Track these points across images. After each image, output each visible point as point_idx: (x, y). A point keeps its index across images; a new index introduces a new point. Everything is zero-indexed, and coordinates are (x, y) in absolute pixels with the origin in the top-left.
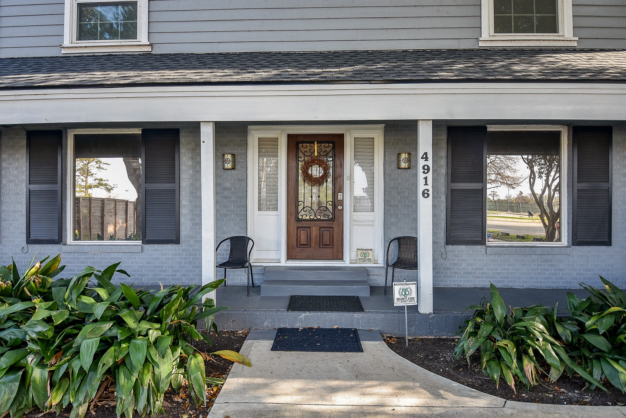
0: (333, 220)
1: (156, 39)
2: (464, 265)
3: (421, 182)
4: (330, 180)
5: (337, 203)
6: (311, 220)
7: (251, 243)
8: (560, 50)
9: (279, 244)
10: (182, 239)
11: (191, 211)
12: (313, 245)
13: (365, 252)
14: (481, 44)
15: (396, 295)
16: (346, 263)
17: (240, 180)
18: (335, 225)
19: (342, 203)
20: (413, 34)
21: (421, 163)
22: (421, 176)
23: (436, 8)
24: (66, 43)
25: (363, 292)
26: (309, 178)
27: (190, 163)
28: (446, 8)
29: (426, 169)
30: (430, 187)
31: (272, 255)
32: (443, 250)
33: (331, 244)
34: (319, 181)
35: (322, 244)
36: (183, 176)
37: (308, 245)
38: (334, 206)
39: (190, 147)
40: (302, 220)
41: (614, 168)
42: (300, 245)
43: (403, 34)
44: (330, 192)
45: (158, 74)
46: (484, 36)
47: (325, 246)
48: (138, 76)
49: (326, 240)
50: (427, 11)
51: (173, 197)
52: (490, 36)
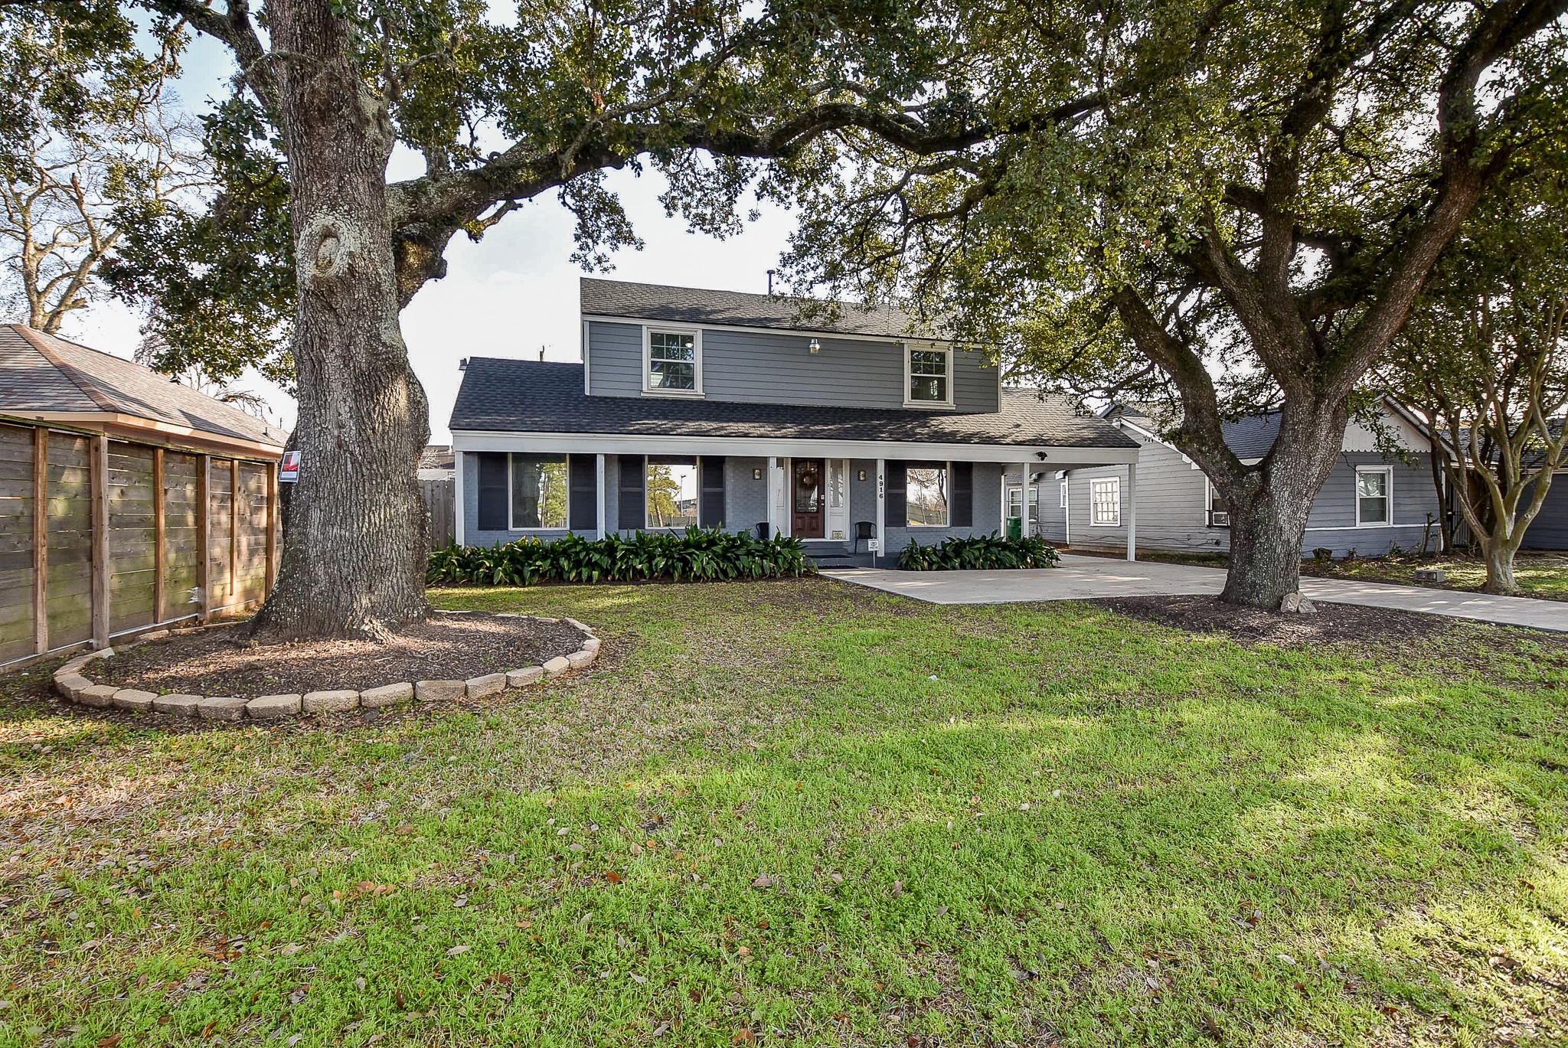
0: (818, 512)
1: (709, 390)
3: (879, 490)
4: (817, 487)
5: (821, 502)
6: (805, 512)
8: (945, 413)
9: (786, 528)
10: (727, 525)
11: (733, 506)
12: (807, 529)
13: (837, 533)
14: (906, 406)
15: (869, 546)
16: (827, 539)
17: (763, 486)
18: (820, 515)
19: (824, 501)
20: (866, 397)
21: (879, 480)
22: (879, 487)
23: (878, 382)
24: (645, 389)
27: (732, 475)
28: (884, 383)
29: (881, 484)
30: (882, 493)
33: (815, 529)
34: (811, 487)
36: (727, 483)
37: (804, 529)
38: (820, 504)
39: (732, 464)
40: (800, 512)
41: (974, 481)
42: (799, 529)
43: (860, 397)
44: (817, 495)
45: (734, 427)
46: (906, 402)
47: (813, 529)
48: (723, 428)
49: (814, 525)
50: (874, 384)
51: (721, 497)
52: (909, 403)
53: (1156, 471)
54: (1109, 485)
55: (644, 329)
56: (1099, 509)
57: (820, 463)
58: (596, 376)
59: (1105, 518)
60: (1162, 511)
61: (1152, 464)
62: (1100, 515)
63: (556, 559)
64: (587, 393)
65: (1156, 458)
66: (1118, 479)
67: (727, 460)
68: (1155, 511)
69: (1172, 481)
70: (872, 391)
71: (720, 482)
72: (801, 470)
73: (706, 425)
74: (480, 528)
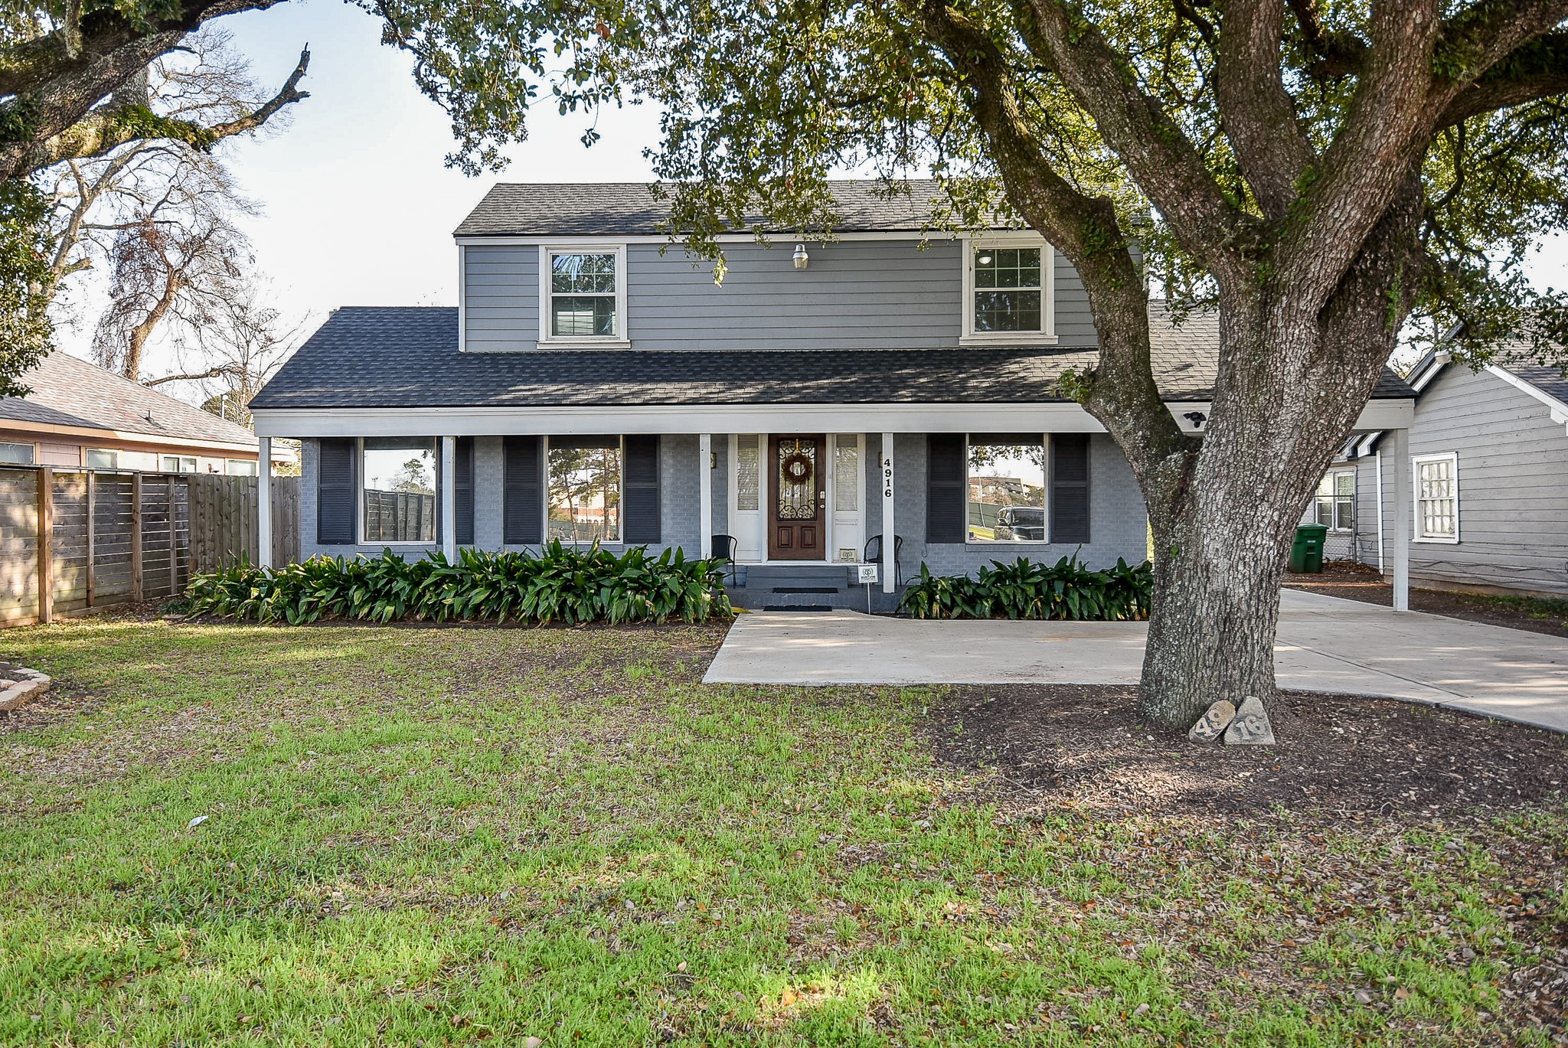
0: (814, 519)
1: (636, 335)
2: (944, 563)
3: (885, 483)
4: (812, 479)
5: (819, 502)
6: (792, 519)
7: (732, 543)
8: (1037, 350)
9: (760, 545)
10: (663, 538)
11: (672, 510)
12: (794, 545)
13: (847, 552)
14: (961, 344)
15: (861, 574)
16: (828, 562)
17: (721, 479)
18: (817, 524)
19: (823, 501)
20: (894, 332)
21: (885, 467)
22: (885, 479)
23: (916, 306)
24: (542, 339)
25: (841, 585)
26: (789, 476)
27: (671, 462)
28: (926, 306)
29: (889, 473)
30: (891, 488)
31: (753, 556)
32: (923, 548)
33: (813, 545)
34: (801, 480)
35: (804, 545)
36: (664, 475)
37: (789, 545)
38: (817, 505)
39: (671, 445)
40: (783, 519)
41: (1093, 466)
42: (781, 546)
43: (884, 332)
44: (812, 492)
45: (660, 390)
46: (965, 335)
47: (808, 546)
48: (643, 392)
49: (808, 540)
50: (908, 309)
51: (654, 496)
52: (970, 336)
53: (1513, 439)
54: (1443, 466)
55: (542, 250)
56: (1429, 512)
57: (818, 441)
58: (472, 324)
59: (1438, 528)
60: (1525, 515)
61: (1508, 427)
62: (1430, 522)
63: (344, 589)
64: (462, 349)
65: (1514, 414)
66: (1454, 456)
67: (663, 440)
68: (1513, 515)
69: (1540, 458)
70: (907, 321)
71: (654, 474)
72: (785, 452)
73: (621, 388)
74: (320, 541)
